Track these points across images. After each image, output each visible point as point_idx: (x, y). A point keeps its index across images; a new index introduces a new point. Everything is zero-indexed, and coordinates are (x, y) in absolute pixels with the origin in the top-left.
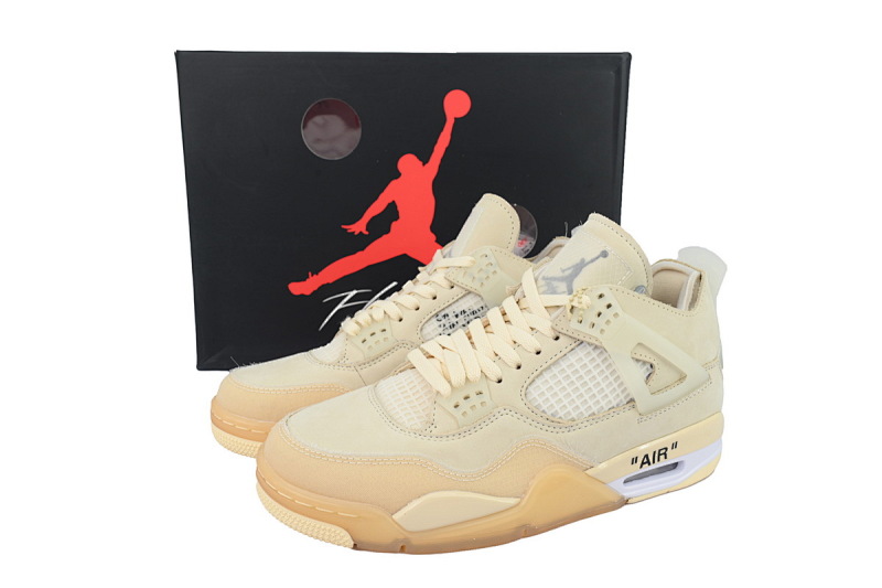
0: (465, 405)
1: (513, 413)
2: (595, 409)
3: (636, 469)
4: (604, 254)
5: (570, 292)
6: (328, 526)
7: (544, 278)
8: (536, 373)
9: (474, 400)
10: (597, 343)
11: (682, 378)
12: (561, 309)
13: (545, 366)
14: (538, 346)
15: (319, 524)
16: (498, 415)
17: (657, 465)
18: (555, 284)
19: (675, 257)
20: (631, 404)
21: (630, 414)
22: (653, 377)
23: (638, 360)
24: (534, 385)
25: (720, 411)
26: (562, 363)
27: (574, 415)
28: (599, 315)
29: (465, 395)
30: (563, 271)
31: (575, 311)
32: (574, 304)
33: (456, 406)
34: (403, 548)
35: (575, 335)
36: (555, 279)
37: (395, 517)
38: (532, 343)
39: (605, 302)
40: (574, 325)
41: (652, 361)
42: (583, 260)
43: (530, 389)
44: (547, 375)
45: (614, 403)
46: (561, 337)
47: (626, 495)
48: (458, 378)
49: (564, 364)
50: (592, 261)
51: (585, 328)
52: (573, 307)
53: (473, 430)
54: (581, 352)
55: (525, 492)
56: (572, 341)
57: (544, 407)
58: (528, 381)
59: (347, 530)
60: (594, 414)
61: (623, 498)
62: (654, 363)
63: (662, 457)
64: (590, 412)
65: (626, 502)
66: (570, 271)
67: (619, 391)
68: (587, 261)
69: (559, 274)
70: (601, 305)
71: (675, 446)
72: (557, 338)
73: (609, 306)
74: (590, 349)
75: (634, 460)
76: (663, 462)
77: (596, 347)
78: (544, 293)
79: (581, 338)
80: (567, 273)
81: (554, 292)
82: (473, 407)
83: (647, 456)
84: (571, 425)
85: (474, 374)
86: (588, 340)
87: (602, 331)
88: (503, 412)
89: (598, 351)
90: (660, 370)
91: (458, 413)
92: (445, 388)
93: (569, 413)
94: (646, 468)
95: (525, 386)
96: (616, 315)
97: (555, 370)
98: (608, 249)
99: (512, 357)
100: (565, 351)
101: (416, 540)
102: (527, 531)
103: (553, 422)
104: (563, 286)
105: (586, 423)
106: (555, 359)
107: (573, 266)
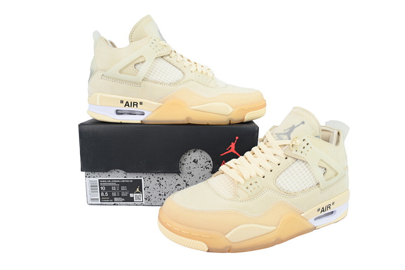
0: (251, 188)
1: (271, 190)
2: (304, 188)
3: (319, 214)
4: (303, 123)
5: (290, 139)
6: (197, 242)
7: (276, 134)
8: (279, 173)
9: (254, 185)
10: (304, 160)
11: (336, 174)
12: (287, 146)
13: (283, 170)
14: (279, 162)
15: (193, 241)
16: (265, 191)
17: (326, 212)
18: (282, 136)
19: (324, 125)
20: (318, 186)
21: (318, 189)
22: (326, 174)
23: (320, 167)
24: (278, 178)
25: (348, 189)
26: (289, 169)
27: (296, 190)
28: (304, 148)
29: (250, 183)
30: (285, 130)
31: (294, 146)
32: (294, 144)
33: (247, 188)
34: (229, 250)
35: (294, 157)
36: (282, 134)
37: (227, 236)
38: (276, 160)
39: (306, 142)
40: (294, 152)
41: (325, 167)
42: (294, 126)
43: (277, 180)
44: (283, 174)
45: (311, 185)
46: (288, 158)
47: (315, 225)
48: (247, 176)
49: (290, 169)
50: (298, 126)
51: (299, 153)
52: (293, 145)
53: (255, 198)
54: (297, 164)
55: (278, 224)
56: (293, 159)
57: (284, 188)
58: (276, 177)
59: (205, 243)
60: (303, 190)
61: (314, 226)
62: (327, 168)
63: (329, 208)
64: (302, 189)
65: (315, 228)
66: (288, 130)
67: (313, 180)
68: (295, 126)
69: (283, 132)
70: (304, 144)
71: (333, 203)
72: (286, 158)
73: (308, 144)
74: (301, 162)
75: (319, 210)
76: (329, 211)
77: (303, 161)
78: (277, 140)
79: (297, 158)
80: (287, 131)
81: (282, 139)
82: (254, 188)
83: (323, 208)
84: (295, 195)
85: (253, 175)
86: (300, 158)
87: (306, 154)
88: (267, 190)
89: (304, 163)
90: (329, 171)
91: (248, 191)
92: (242, 181)
93: (294, 189)
94: (323, 213)
95: (275, 178)
96: (311, 148)
97: (287, 172)
98: (304, 121)
99: (269, 166)
100: (290, 163)
101: (235, 246)
102: (279, 241)
103: (287, 193)
104: (286, 137)
105: (301, 194)
106: (286, 167)
107: (289, 128)
